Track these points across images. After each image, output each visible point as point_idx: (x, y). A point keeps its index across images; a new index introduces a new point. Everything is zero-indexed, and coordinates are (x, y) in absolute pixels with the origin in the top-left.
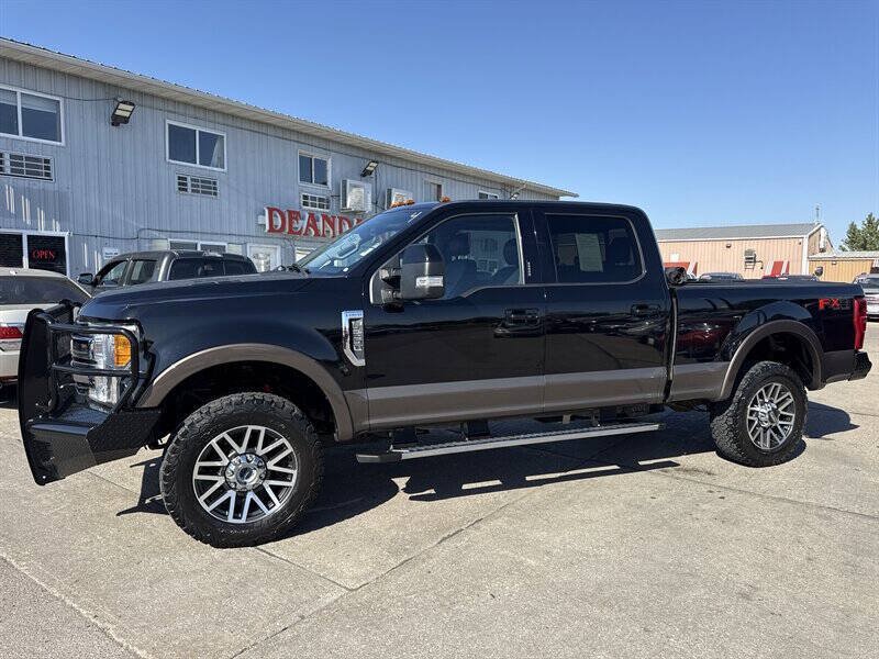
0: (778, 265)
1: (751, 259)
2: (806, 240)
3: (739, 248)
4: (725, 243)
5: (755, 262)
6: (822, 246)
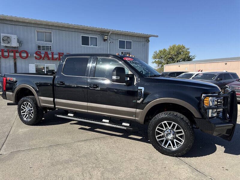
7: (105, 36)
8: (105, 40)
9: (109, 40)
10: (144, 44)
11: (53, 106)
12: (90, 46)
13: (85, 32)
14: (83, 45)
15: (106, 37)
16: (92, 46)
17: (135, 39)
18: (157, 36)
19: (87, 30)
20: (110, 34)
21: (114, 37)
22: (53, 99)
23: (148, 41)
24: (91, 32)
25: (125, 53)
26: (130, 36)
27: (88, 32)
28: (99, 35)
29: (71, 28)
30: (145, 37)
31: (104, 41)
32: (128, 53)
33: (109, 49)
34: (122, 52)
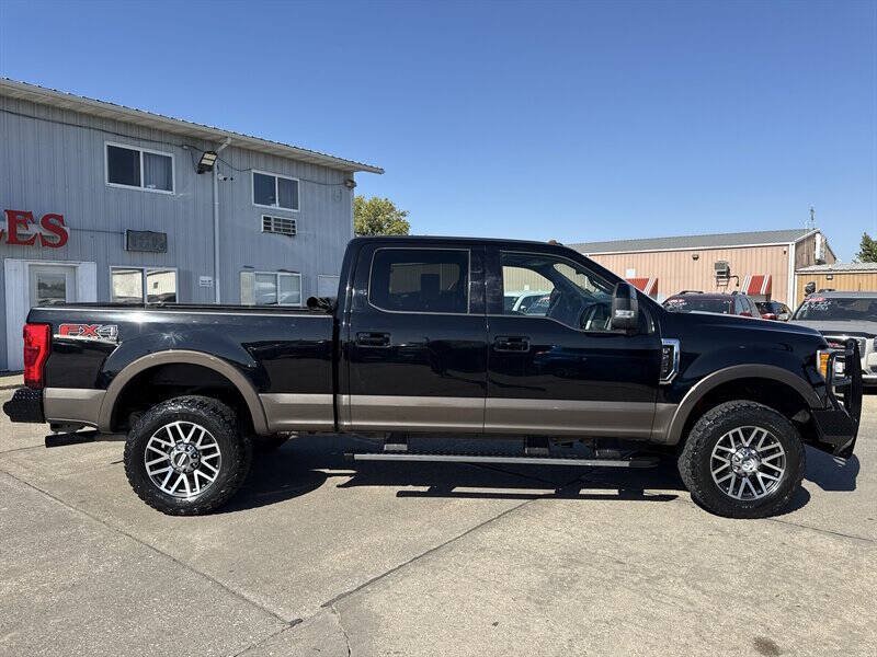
0: (757, 281)
1: (724, 273)
2: (792, 249)
3: (709, 259)
4: (692, 253)
5: (728, 277)
6: (817, 257)
7: (207, 156)
8: (202, 169)
9: (216, 169)
10: (337, 193)
11: (332, 422)
12: (142, 188)
13: (122, 130)
14: (112, 184)
15: (208, 160)
16: (151, 189)
17: (309, 173)
18: (380, 171)
19: (128, 124)
20: (223, 147)
21: (236, 160)
22: (332, 396)
23: (349, 184)
24: (146, 135)
25: (275, 219)
26: (291, 160)
27: (134, 133)
28: (180, 149)
29: (62, 110)
30: (339, 171)
31: (200, 172)
32: (289, 221)
33: (217, 203)
34: (265, 218)
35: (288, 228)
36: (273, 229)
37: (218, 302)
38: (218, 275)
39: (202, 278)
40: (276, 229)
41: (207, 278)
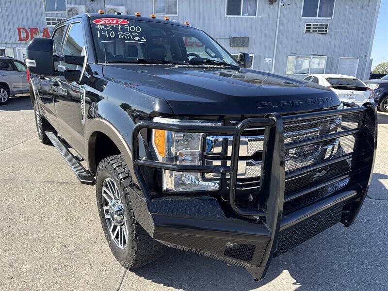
12: (241, 16)
14: (228, 16)
16: (246, 16)
25: (314, 25)
31: (271, 4)
32: (323, 25)
33: (278, 19)
34: (307, 25)
35: (322, 30)
36: (311, 31)
37: (273, 72)
38: (274, 58)
39: (266, 59)
40: (313, 31)
41: (269, 59)
